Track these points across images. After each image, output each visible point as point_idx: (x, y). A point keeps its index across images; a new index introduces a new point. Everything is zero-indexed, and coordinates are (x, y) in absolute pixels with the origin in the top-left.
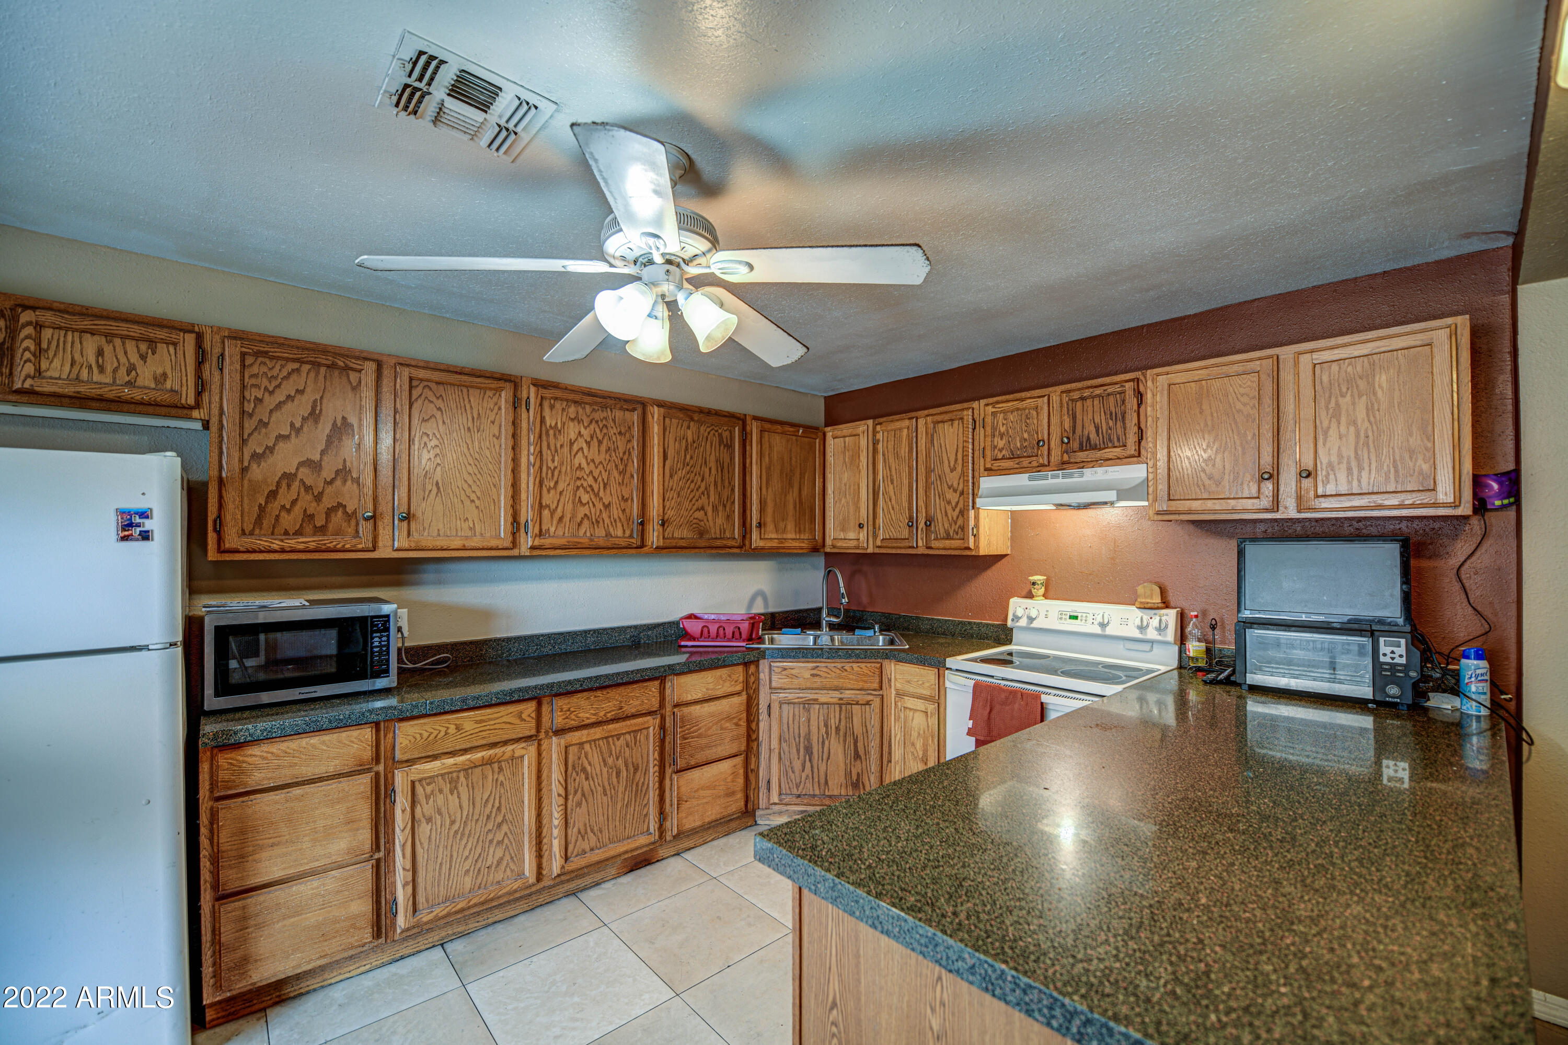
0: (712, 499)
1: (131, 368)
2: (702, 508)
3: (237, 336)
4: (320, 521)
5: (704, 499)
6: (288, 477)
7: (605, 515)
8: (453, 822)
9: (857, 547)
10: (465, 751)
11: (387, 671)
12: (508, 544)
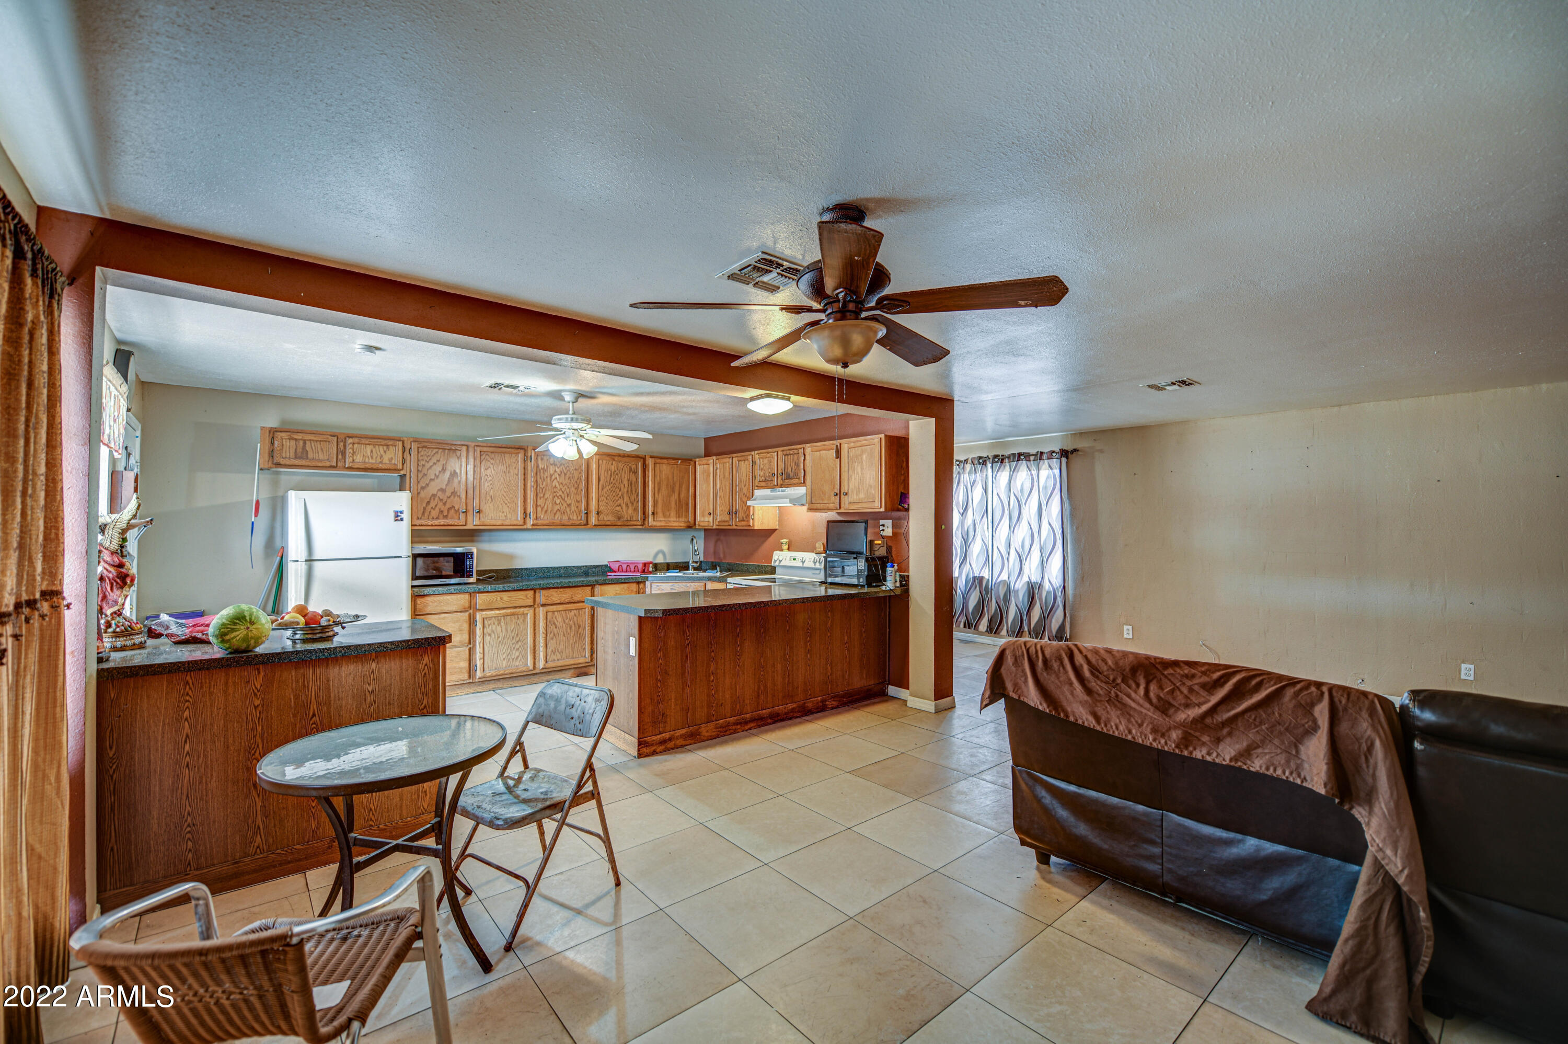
0: (625, 500)
1: (381, 456)
2: (620, 505)
3: (416, 440)
4: (445, 513)
5: (621, 501)
6: (434, 496)
7: (568, 509)
8: (499, 637)
9: (709, 526)
10: (504, 608)
11: (472, 575)
12: (521, 523)
